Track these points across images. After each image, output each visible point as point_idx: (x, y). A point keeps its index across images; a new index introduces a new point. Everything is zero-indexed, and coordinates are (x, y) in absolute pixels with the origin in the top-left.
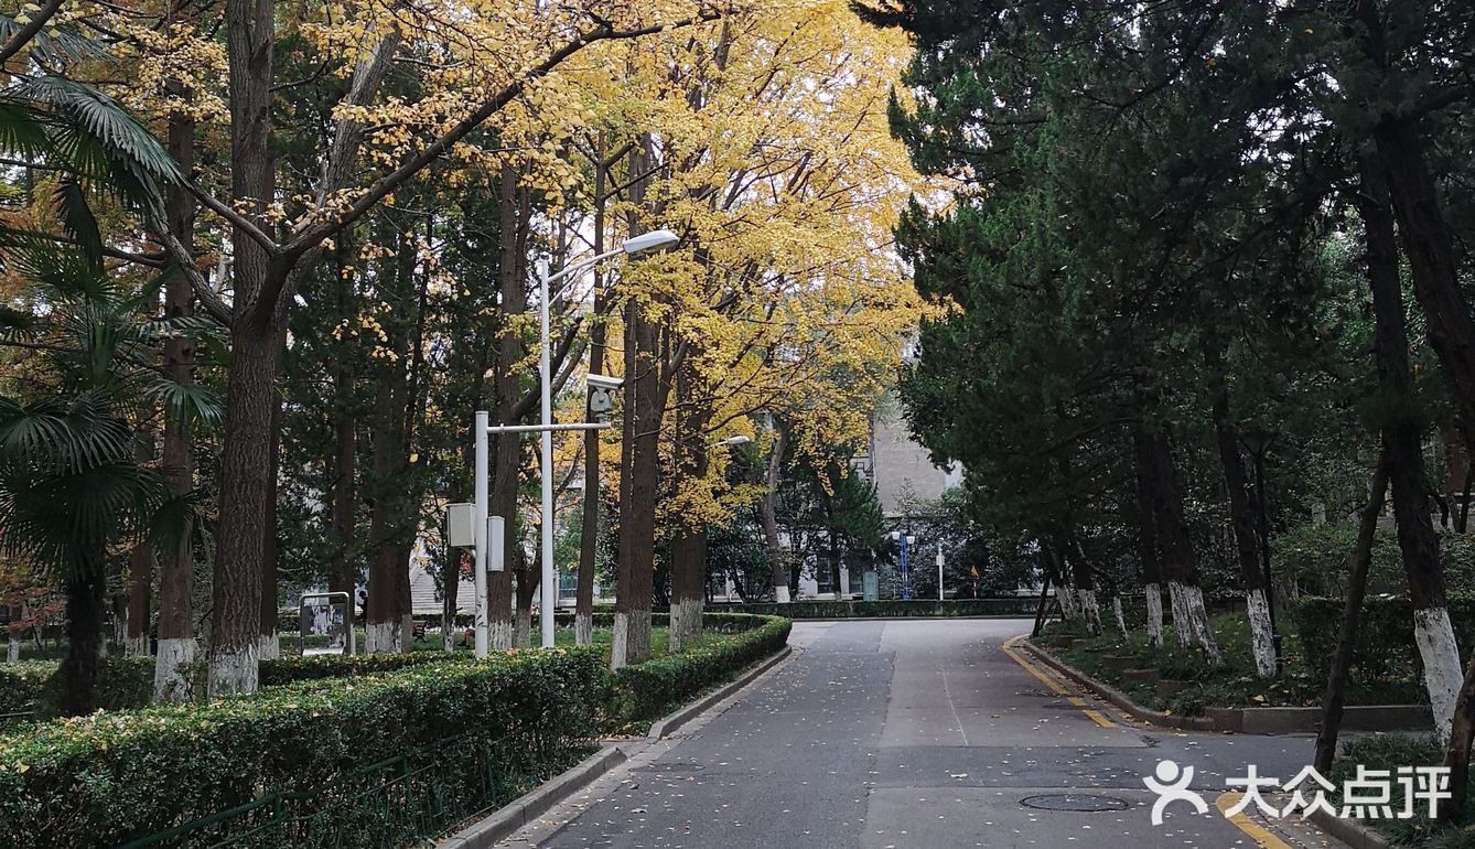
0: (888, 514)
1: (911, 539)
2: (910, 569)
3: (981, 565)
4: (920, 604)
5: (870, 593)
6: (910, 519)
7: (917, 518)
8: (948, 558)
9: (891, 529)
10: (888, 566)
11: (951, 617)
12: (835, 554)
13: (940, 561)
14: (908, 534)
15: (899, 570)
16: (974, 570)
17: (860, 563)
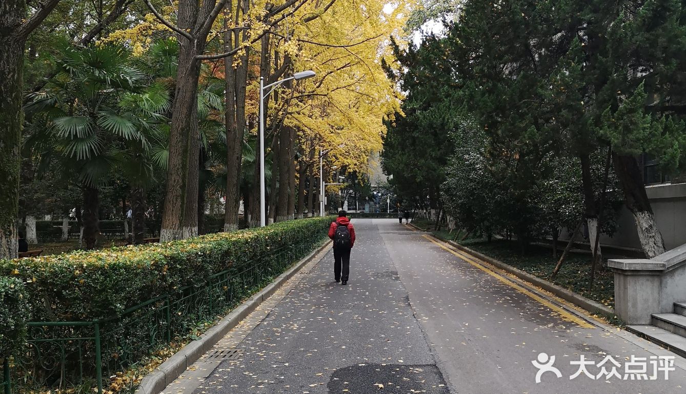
0: (372, 185)
1: (380, 194)
2: (379, 203)
3: (401, 202)
4: (382, 214)
5: (367, 210)
6: (379, 187)
7: (381, 187)
8: (391, 200)
9: (373, 191)
10: (372, 203)
11: (391, 218)
12: (355, 198)
13: (388, 201)
14: (379, 193)
15: (376, 203)
16: (398, 204)
17: (363, 201)
